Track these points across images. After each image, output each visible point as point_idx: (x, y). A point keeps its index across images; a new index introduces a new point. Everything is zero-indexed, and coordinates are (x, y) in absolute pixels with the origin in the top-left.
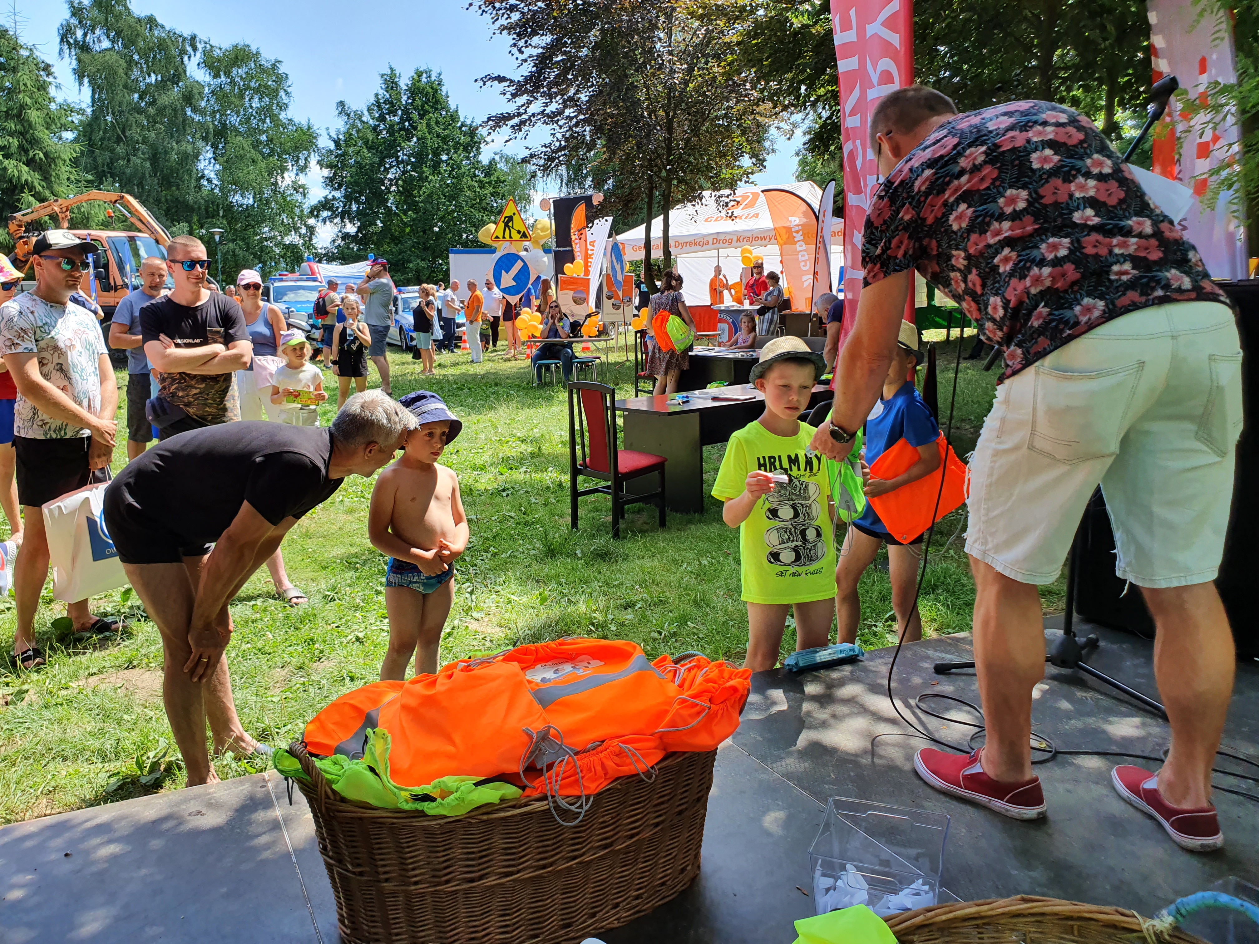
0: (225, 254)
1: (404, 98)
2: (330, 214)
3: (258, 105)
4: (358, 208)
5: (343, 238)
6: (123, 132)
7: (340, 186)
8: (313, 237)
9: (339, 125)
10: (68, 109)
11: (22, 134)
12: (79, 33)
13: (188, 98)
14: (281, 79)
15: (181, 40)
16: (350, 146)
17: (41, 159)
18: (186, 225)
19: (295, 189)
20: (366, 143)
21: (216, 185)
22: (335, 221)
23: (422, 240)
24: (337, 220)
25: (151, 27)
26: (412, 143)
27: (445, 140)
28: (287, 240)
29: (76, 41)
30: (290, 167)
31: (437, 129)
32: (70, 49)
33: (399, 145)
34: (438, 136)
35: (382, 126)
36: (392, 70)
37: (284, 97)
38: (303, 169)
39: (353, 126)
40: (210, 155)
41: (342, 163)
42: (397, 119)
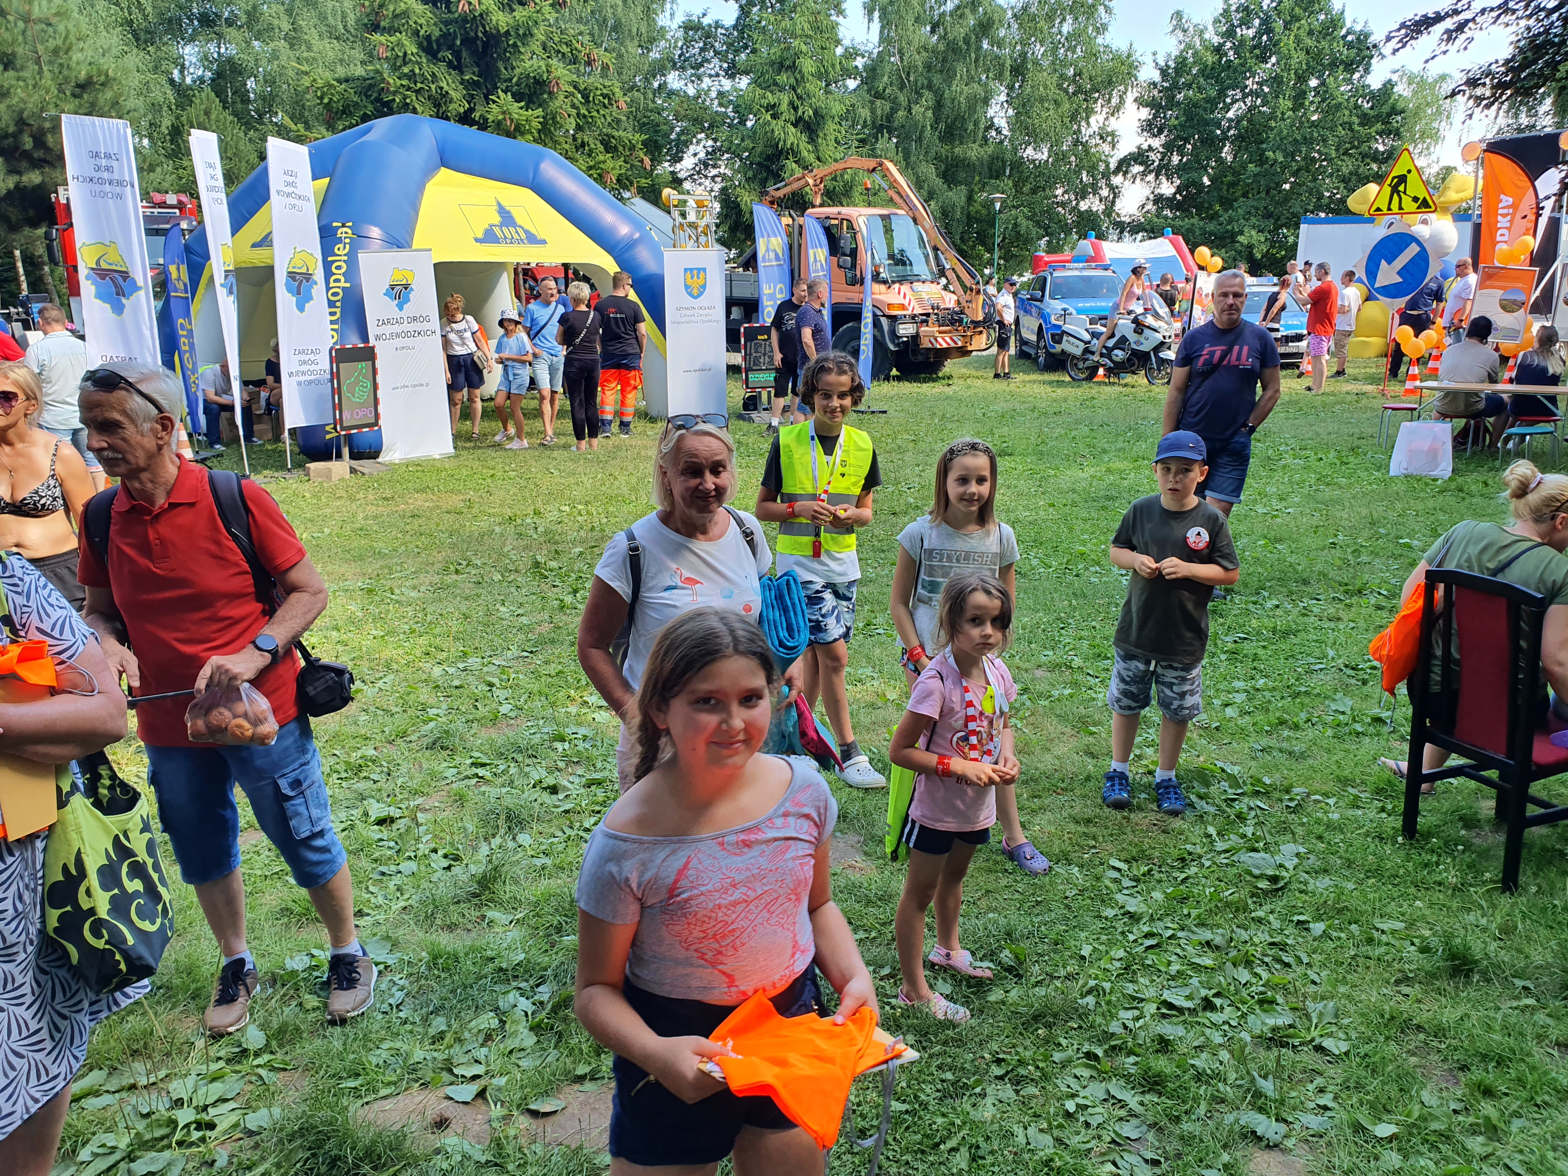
2: (1141, 169)
3: (1070, 29)
4: (1180, 160)
5: (1156, 202)
6: (908, 75)
7: (1160, 132)
8: (1117, 201)
10: (851, 54)
11: (794, 89)
13: (986, 28)
16: (1182, 75)
17: (810, 117)
18: (964, 187)
19: (1102, 138)
20: (1203, 70)
21: (1006, 137)
22: (1148, 178)
23: (1264, 203)
24: (1151, 177)
26: (1269, 66)
27: (1318, 57)
28: (1083, 206)
30: (1099, 109)
31: (1308, 41)
33: (1250, 69)
34: (1308, 52)
35: (1229, 45)
37: (1103, 15)
38: (1116, 111)
39: (1190, 46)
40: (1003, 98)
41: (1167, 99)
42: (1251, 33)
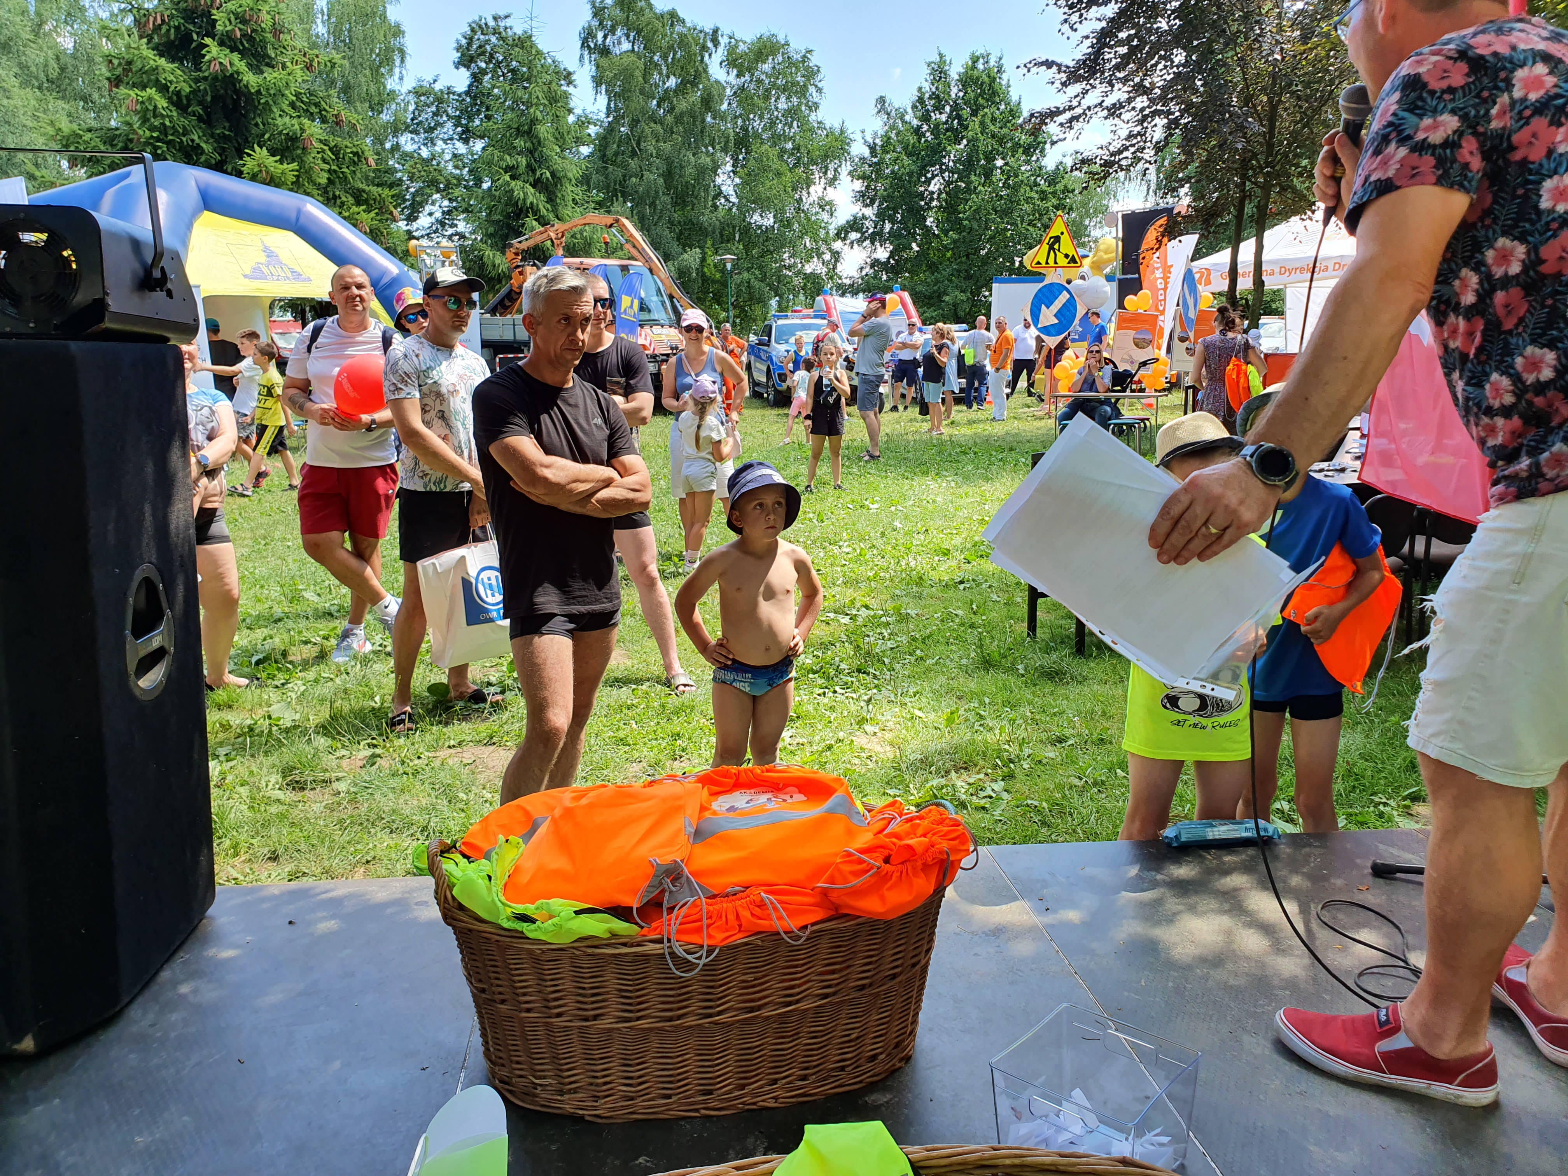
0: (739, 285)
1: (954, 91)
2: (859, 235)
3: (786, 107)
4: (892, 228)
5: (872, 266)
6: (638, 144)
7: (872, 202)
8: (839, 264)
9: (876, 126)
10: (584, 122)
11: (531, 152)
12: (600, 35)
13: (708, 102)
14: (811, 73)
15: (702, 35)
16: (888, 152)
17: (547, 179)
18: (698, 250)
19: (821, 207)
20: (905, 149)
21: (734, 204)
22: (865, 244)
23: (964, 267)
24: (867, 243)
25: (672, 22)
26: (962, 146)
27: (1001, 141)
28: (808, 269)
29: (596, 45)
30: (817, 180)
31: (992, 127)
32: (590, 53)
33: (944, 149)
34: (993, 137)
35: (925, 127)
36: (941, 56)
37: (814, 94)
38: (832, 182)
39: (892, 127)
40: (729, 167)
41: (877, 173)
42: (944, 117)
